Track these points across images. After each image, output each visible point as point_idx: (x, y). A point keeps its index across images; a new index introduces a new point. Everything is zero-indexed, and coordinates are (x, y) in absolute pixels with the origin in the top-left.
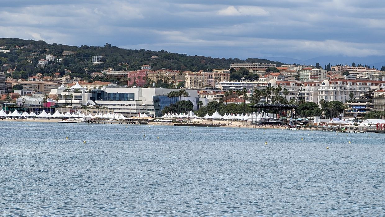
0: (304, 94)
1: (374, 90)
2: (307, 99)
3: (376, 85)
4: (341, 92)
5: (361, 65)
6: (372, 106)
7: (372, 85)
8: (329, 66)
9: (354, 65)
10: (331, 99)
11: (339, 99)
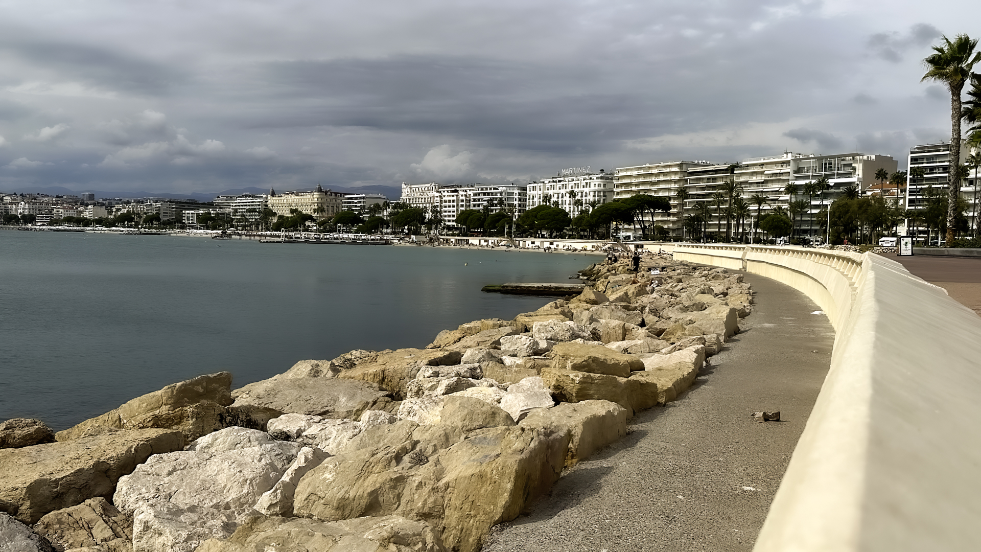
0: (8, 210)
1: (54, 208)
2: (11, 213)
3: (55, 205)
4: (33, 209)
5: (43, 195)
6: (53, 217)
7: (53, 205)
8: (22, 194)
9: (38, 194)
10: (27, 212)
11: (31, 213)
